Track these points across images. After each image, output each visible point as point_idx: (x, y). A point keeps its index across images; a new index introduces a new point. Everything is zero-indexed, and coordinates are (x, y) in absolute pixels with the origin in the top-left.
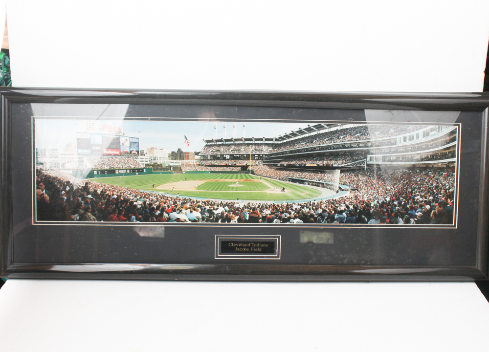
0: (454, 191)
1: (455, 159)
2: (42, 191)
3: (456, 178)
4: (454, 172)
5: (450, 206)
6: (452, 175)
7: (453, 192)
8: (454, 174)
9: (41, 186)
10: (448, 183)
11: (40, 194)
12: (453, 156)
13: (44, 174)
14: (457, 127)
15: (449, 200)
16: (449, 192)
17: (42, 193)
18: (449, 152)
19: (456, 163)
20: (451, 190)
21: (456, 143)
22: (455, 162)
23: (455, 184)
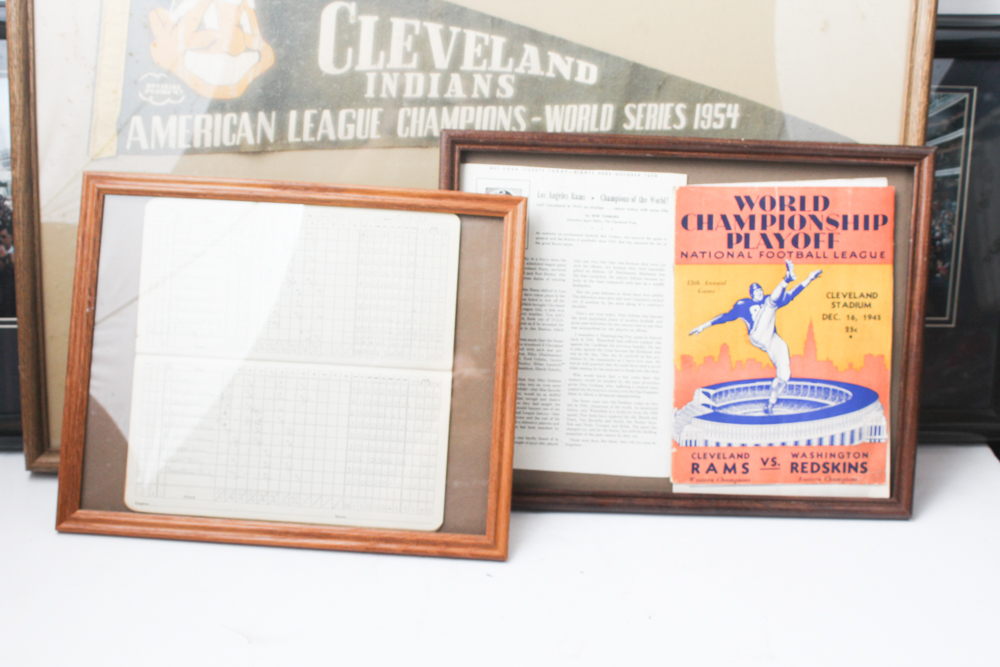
0: (951, 243)
1: (958, 171)
2: (8, 248)
3: (957, 213)
4: (954, 199)
5: (942, 276)
6: (950, 207)
7: (950, 246)
8: (954, 204)
9: (4, 237)
10: (941, 225)
11: (3, 256)
12: (955, 164)
13: (8, 210)
14: (967, 96)
15: (940, 264)
16: (941, 245)
17: (6, 252)
18: (946, 154)
19: (960, 180)
20: (945, 241)
21: (961, 132)
22: (956, 177)
23: (955, 228)
